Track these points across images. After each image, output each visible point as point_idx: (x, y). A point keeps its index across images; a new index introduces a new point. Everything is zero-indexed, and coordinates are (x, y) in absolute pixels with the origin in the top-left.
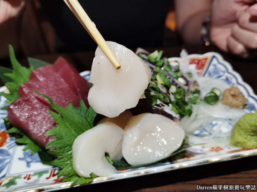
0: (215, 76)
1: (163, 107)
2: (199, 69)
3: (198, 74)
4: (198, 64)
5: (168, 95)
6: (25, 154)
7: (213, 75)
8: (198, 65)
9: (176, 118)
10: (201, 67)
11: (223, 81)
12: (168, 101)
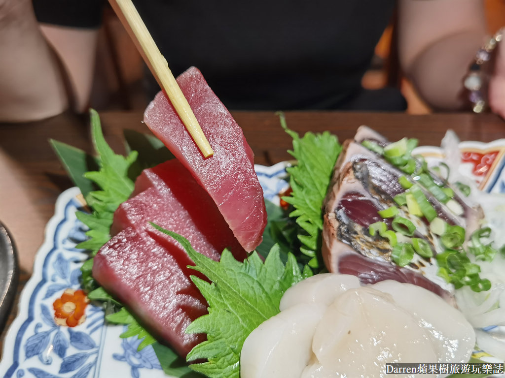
1: (422, 268)
3: (479, 184)
4: (476, 162)
5: (430, 239)
6: (126, 346)
8: (478, 166)
9: (447, 292)
12: (430, 254)
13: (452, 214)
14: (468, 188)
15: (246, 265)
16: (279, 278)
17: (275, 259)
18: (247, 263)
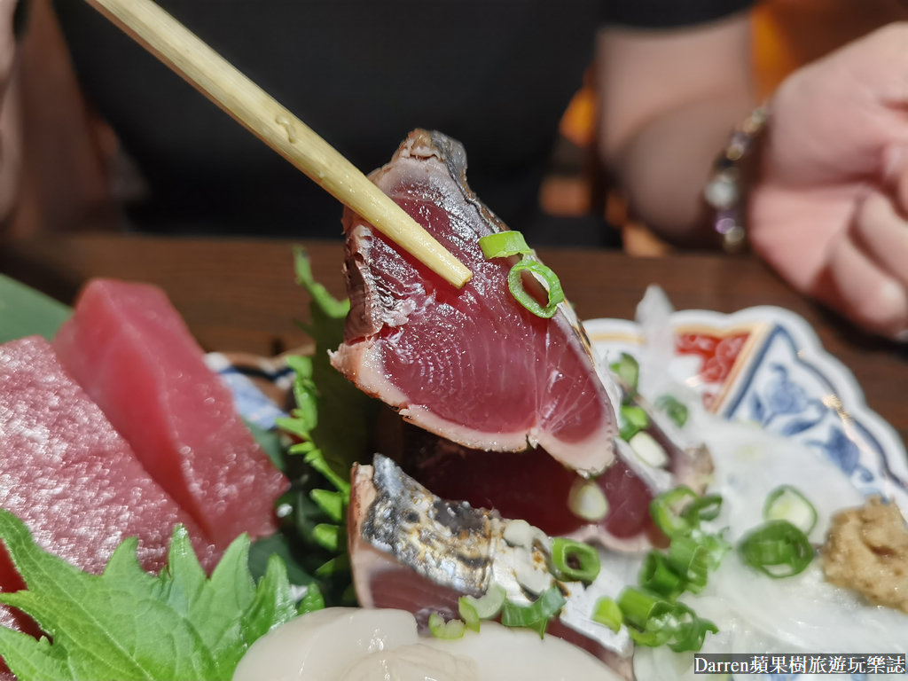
0: (783, 421)
2: (714, 378)
3: (709, 401)
4: (708, 354)
7: (774, 415)
8: (711, 361)
10: (720, 370)
11: (818, 451)
13: (641, 464)
14: (684, 409)
15: (164, 581)
16: (240, 613)
17: (237, 569)
18: (167, 576)
